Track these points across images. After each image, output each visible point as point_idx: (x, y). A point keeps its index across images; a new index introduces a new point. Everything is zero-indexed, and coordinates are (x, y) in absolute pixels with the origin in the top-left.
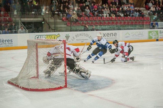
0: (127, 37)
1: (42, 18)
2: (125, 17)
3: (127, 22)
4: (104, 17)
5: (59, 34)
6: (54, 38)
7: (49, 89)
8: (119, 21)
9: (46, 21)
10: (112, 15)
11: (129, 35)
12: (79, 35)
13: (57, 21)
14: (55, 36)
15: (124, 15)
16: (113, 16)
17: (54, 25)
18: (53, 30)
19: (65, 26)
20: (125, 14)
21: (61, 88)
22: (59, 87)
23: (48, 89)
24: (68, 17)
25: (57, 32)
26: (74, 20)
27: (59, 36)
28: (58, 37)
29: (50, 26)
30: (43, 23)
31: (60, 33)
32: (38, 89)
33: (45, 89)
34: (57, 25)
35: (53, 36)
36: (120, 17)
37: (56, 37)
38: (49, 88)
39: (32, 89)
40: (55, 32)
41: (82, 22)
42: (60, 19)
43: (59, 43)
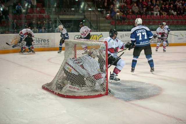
0: (180, 39)
1: (83, 15)
2: (178, 15)
3: (180, 21)
4: (154, 15)
5: (101, 34)
6: (95, 39)
8: (171, 20)
9: (87, 19)
10: (163, 13)
11: (183, 36)
12: (125, 35)
13: (99, 19)
14: (97, 36)
15: (177, 14)
16: (165, 14)
17: (96, 24)
18: (95, 29)
19: (109, 25)
20: (179, 12)
21: (101, 95)
22: (98, 95)
23: (86, 96)
24: (112, 15)
25: (99, 31)
26: (119, 18)
27: (101, 36)
28: (100, 37)
29: (92, 25)
30: (84, 21)
31: (103, 33)
32: (75, 96)
33: (83, 96)
34: (100, 23)
35: (95, 36)
36: (173, 16)
37: (98, 38)
38: (88, 95)
39: (69, 96)
40: (97, 31)
41: (128, 20)
42: (103, 17)
43: (101, 44)
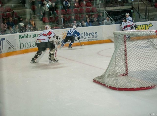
1: (131, 5)
5: (151, 23)
6: (145, 28)
7: (141, 88)
9: (135, 9)
13: (148, 8)
14: (147, 25)
17: (145, 14)
18: (144, 19)
23: (139, 88)
25: (149, 21)
27: (151, 25)
28: (150, 27)
29: (141, 14)
30: (132, 11)
31: (152, 22)
32: (127, 88)
33: (135, 88)
34: (148, 13)
35: (144, 26)
37: (147, 28)
38: (141, 86)
39: (121, 88)
40: (146, 21)
42: (152, 6)
43: (151, 33)
